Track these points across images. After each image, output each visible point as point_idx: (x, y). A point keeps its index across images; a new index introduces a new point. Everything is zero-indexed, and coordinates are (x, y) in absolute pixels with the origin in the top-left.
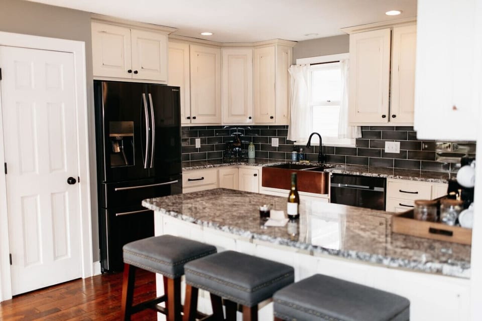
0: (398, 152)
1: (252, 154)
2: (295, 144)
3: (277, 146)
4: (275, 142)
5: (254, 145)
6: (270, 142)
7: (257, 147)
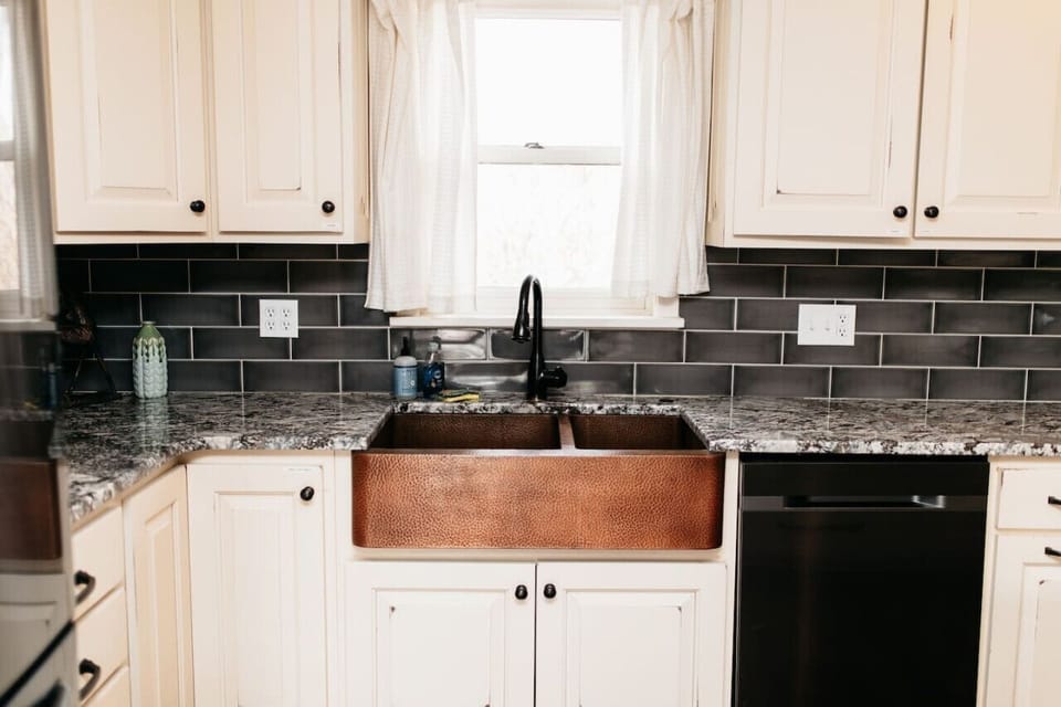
0: (850, 341)
1: (152, 374)
2: (394, 322)
3: (293, 332)
4: (279, 317)
5: (162, 332)
6: (252, 315)
7: (174, 344)
